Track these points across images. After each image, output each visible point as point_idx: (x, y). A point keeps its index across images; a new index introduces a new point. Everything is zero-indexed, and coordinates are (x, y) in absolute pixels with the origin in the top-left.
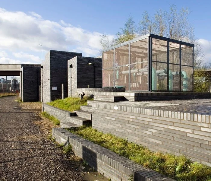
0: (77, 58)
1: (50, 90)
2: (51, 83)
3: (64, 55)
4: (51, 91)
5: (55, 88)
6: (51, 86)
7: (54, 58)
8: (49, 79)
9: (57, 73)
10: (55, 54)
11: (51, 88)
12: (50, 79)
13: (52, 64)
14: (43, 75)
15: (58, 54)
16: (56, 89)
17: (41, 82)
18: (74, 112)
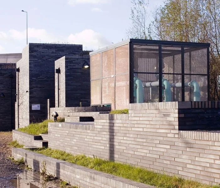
0: (66, 59)
1: (29, 110)
2: (30, 98)
3: (51, 51)
4: (31, 111)
5: (36, 107)
6: (30, 102)
7: (35, 57)
8: (27, 92)
9: (39, 81)
10: (36, 49)
11: (30, 107)
12: (29, 91)
13: (32, 65)
14: (20, 84)
15: (41, 50)
16: (39, 109)
17: (17, 96)
18: (40, 135)
